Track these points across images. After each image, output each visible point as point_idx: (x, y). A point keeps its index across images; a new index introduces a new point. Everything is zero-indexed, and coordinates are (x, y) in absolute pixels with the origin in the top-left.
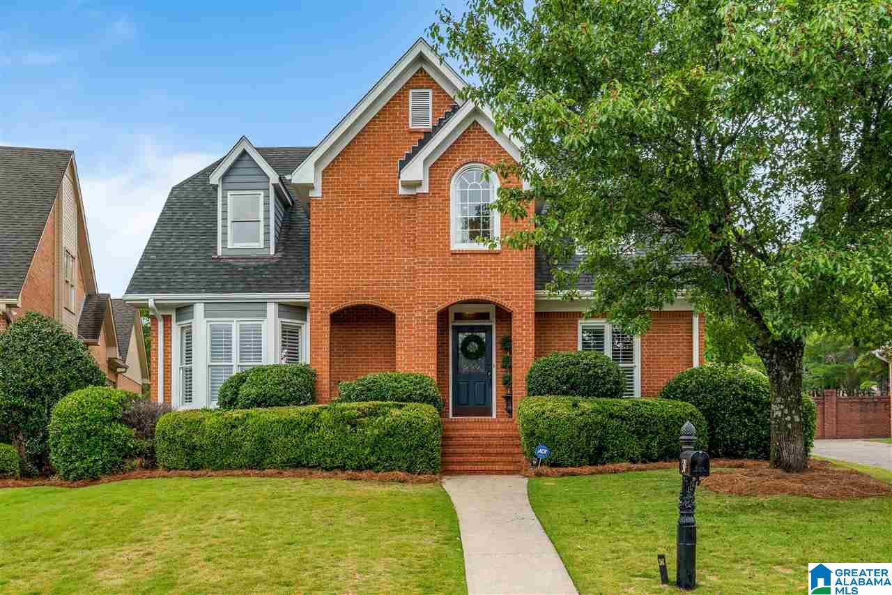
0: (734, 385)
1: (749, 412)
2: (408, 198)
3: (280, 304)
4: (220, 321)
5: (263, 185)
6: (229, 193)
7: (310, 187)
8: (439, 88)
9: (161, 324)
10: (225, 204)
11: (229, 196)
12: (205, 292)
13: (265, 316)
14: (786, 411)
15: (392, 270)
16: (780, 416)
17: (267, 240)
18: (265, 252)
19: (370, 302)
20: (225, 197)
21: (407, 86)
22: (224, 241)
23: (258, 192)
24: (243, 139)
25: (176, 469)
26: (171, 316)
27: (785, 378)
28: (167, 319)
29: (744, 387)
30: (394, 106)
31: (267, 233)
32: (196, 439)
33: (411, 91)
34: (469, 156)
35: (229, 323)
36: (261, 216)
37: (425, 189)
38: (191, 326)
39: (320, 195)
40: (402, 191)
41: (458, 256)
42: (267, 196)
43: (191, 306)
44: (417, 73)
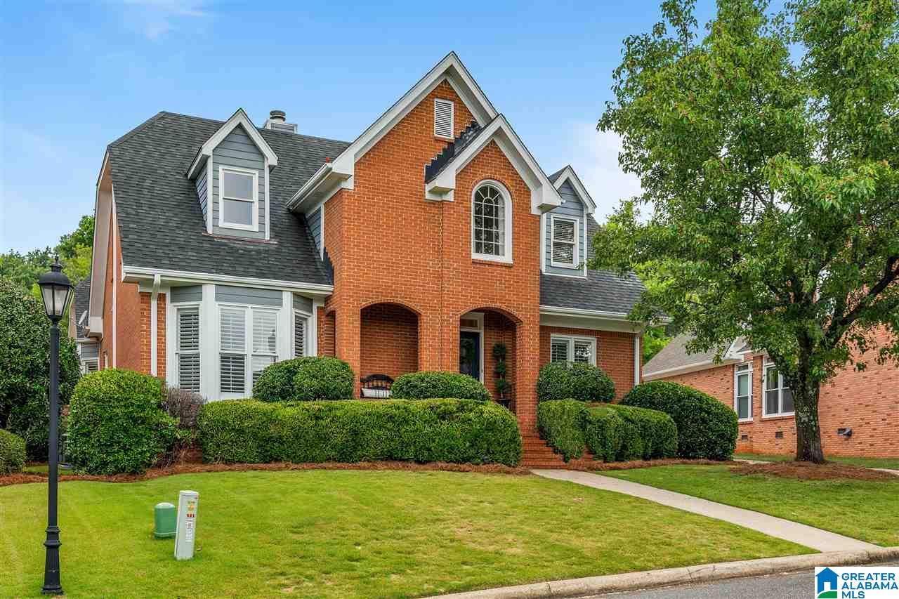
0: (693, 398)
1: (704, 421)
2: (434, 203)
3: (295, 294)
4: (233, 307)
5: (259, 165)
6: (221, 168)
7: (344, 178)
8: (461, 102)
9: (154, 304)
10: (216, 179)
11: (220, 170)
12: (216, 273)
13: (281, 305)
14: (812, 418)
15: (419, 271)
16: (807, 421)
17: (262, 224)
18: (260, 236)
19: (399, 300)
20: (216, 171)
21: (433, 95)
22: (216, 218)
23: (254, 171)
24: (240, 111)
25: (242, 462)
26: (165, 295)
27: (811, 392)
28: (161, 298)
29: (700, 400)
30: (420, 112)
31: (262, 216)
32: (273, 430)
33: (436, 100)
34: (487, 173)
35: (243, 309)
36: (256, 198)
37: (450, 197)
38: (197, 309)
39: (352, 188)
40: (428, 196)
41: (478, 266)
42: (261, 177)
43: (200, 286)
44: (442, 83)
